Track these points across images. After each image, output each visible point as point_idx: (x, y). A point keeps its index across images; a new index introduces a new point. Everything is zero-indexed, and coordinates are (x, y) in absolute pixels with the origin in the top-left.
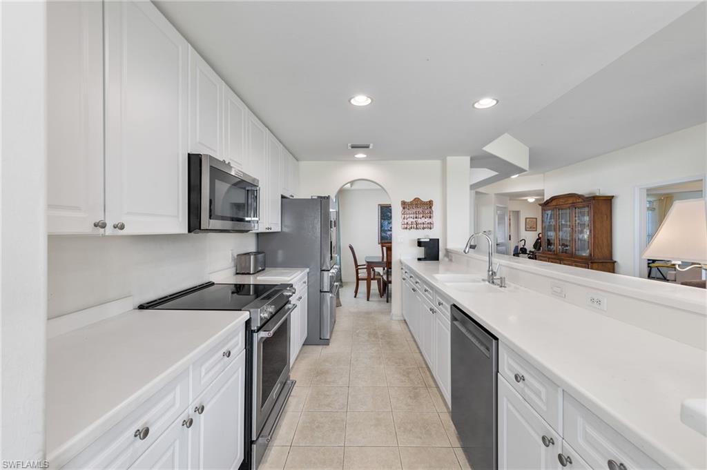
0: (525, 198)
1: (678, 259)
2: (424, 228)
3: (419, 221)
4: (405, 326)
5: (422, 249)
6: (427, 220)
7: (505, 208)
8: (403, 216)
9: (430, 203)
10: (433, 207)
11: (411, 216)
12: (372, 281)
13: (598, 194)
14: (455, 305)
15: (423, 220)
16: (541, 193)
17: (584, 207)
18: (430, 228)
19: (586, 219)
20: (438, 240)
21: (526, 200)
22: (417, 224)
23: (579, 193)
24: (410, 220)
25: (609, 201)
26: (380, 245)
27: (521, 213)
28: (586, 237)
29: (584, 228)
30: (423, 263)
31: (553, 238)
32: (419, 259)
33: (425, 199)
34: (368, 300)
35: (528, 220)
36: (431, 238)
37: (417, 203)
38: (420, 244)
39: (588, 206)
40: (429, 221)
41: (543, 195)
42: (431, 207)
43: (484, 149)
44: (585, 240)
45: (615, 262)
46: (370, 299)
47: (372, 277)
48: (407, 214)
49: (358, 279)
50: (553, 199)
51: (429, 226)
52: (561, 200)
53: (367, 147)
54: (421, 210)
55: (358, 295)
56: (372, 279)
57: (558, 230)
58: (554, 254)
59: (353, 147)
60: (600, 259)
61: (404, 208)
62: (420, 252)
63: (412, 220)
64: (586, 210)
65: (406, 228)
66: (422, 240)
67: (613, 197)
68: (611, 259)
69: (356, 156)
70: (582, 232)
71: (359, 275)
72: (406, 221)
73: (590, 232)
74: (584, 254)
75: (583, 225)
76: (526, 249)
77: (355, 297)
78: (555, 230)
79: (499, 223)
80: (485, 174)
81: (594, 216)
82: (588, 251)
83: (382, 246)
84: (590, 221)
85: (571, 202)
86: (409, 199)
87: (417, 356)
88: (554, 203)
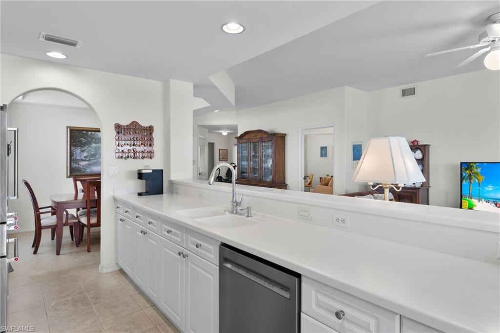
0: (221, 131)
1: (371, 181)
2: (143, 158)
3: (138, 149)
4: (123, 277)
5: (143, 182)
6: (147, 149)
7: (205, 139)
8: (117, 142)
9: (150, 129)
10: (153, 134)
11: (127, 142)
12: (64, 227)
13: (276, 132)
14: (224, 245)
15: (142, 148)
16: (234, 128)
17: (268, 141)
18: (151, 158)
19: (270, 151)
20: (162, 170)
21: (221, 133)
22: (135, 153)
23: (265, 130)
24: (126, 148)
25: (283, 137)
26: (71, 180)
27: (216, 144)
28: (269, 165)
29: (268, 159)
30: (144, 198)
31: (246, 167)
32: (140, 194)
33: (144, 123)
34: (58, 253)
35: (221, 151)
36: (154, 169)
37: (134, 127)
38: (141, 176)
39: (271, 141)
40: (149, 150)
41: (236, 130)
42: (151, 134)
43: (210, 78)
44: (269, 169)
45: (287, 185)
46: (61, 252)
47: (64, 221)
48: (122, 140)
49: (39, 228)
50: (246, 133)
51: (149, 155)
52: (252, 135)
53: (73, 44)
54: (139, 137)
55: (39, 250)
56: (65, 225)
57: (250, 160)
58: (247, 181)
59: (49, 39)
60: (279, 184)
61: (118, 133)
62: (140, 185)
63: (129, 147)
64: (270, 143)
65: (122, 157)
66: (144, 172)
67: (286, 134)
68: (285, 183)
69: (48, 54)
70: (266, 162)
71: (42, 222)
72: (121, 149)
73: (273, 162)
74: (268, 180)
75: (267, 157)
76: (221, 177)
77: (35, 253)
78: (247, 160)
79: (200, 153)
80: (202, 103)
81: (275, 149)
82: (271, 177)
83: (75, 181)
84: (272, 152)
85: (259, 137)
86: (125, 122)
87: (150, 311)
88: (247, 137)
